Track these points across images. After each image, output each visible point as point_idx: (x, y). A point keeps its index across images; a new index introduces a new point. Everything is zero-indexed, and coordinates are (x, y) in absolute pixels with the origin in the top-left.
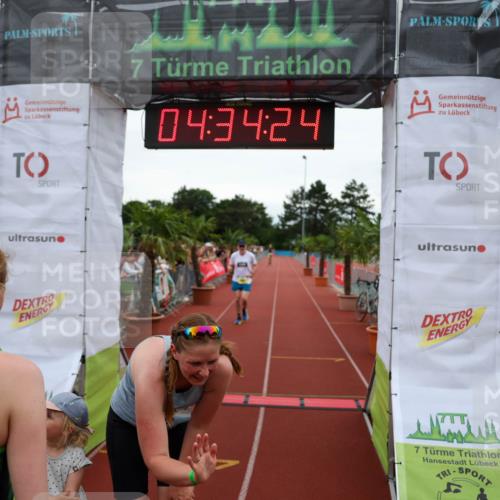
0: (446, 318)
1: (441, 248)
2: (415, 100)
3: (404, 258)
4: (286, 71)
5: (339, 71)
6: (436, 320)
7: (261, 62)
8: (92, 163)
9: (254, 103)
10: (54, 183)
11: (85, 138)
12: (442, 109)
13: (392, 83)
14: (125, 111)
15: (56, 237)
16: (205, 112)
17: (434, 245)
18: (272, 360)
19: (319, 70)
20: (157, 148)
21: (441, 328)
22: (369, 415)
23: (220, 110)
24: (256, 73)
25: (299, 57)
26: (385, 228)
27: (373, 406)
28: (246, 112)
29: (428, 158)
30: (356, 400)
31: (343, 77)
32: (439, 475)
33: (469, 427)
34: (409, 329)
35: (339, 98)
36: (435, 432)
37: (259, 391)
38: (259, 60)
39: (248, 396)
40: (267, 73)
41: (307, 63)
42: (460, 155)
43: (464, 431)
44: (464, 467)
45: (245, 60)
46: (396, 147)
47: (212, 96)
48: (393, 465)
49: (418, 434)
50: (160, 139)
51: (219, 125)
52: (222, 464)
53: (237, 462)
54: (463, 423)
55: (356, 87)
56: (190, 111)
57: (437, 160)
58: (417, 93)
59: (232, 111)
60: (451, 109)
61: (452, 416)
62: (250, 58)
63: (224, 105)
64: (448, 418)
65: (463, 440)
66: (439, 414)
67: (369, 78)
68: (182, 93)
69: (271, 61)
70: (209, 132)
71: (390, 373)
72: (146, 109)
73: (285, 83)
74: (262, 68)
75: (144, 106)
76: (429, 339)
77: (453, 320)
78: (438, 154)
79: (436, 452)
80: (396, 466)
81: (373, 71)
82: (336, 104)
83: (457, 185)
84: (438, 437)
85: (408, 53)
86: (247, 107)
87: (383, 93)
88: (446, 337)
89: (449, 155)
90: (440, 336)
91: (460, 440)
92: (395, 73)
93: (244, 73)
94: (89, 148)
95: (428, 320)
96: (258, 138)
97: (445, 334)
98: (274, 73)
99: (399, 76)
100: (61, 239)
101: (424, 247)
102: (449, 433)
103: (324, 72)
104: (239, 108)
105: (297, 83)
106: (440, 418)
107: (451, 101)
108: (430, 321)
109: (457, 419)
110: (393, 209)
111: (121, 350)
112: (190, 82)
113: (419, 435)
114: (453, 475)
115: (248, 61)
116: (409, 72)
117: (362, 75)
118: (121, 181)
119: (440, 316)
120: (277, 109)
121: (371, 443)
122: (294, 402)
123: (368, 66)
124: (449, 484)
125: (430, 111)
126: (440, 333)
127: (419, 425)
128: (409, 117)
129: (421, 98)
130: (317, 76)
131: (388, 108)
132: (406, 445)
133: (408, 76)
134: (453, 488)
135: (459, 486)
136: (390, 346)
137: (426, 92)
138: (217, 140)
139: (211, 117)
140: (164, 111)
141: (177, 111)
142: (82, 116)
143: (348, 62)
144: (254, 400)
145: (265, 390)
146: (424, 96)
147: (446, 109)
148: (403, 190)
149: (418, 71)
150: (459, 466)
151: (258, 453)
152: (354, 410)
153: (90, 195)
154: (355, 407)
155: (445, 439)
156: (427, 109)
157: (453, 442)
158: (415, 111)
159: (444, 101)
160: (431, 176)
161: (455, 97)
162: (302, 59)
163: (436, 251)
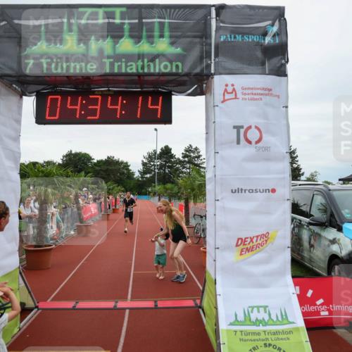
0: (252, 240)
1: (247, 191)
2: (226, 90)
3: (222, 199)
4: (137, 70)
5: (174, 70)
6: (245, 241)
7: (119, 63)
9: (115, 91)
12: (244, 96)
13: (210, 79)
14: (21, 97)
16: (80, 98)
17: (242, 190)
18: (134, 274)
19: (160, 69)
20: (45, 124)
21: (249, 247)
22: (203, 310)
23: (91, 96)
24: (116, 71)
25: (146, 60)
26: (209, 179)
27: (205, 304)
28: (110, 98)
29: (235, 130)
30: (194, 300)
31: (176, 74)
32: (251, 350)
33: (270, 315)
34: (228, 248)
35: (175, 89)
36: (248, 320)
37: (124, 298)
39: (117, 302)
40: (123, 71)
41: (152, 64)
43: (267, 318)
44: (268, 342)
45: (107, 61)
46: (214, 122)
47: (85, 87)
48: (219, 345)
49: (237, 322)
50: (47, 117)
51: (90, 107)
53: (109, 351)
54: (266, 312)
55: (186, 81)
56: (69, 98)
57: (242, 131)
58: (227, 85)
59: (100, 97)
60: (250, 96)
61: (258, 307)
62: (112, 60)
63: (93, 93)
64: (255, 309)
65: (266, 324)
66: (249, 307)
67: (194, 75)
68: (63, 85)
69: (126, 63)
70: (83, 112)
71: (215, 280)
72: (36, 95)
73: (136, 78)
74: (120, 67)
75: (35, 94)
76: (241, 254)
77: (257, 241)
78: (242, 127)
79: (248, 334)
80: (222, 346)
81: (198, 70)
82: (173, 93)
83: (256, 147)
84: (249, 323)
85: (220, 59)
86: (110, 95)
87: (205, 85)
89: (250, 127)
90: (249, 252)
92: (212, 72)
93: (108, 70)
97: (252, 251)
98: (129, 71)
99: (214, 74)
101: (235, 190)
102: (257, 320)
103: (163, 70)
104: (104, 95)
105: (146, 78)
106: (250, 309)
107: (250, 91)
108: (241, 241)
109: (262, 309)
110: (213, 165)
111: (20, 273)
113: (237, 323)
114: (261, 349)
115: (110, 62)
116: (222, 72)
117: (190, 73)
118: (19, 149)
119: (247, 238)
121: (205, 330)
122: (150, 304)
123: (194, 66)
125: (236, 98)
126: (248, 250)
127: (236, 315)
128: (223, 102)
129: (230, 89)
130: (159, 73)
131: (208, 95)
132: (228, 331)
133: (220, 74)
136: (215, 261)
137: (233, 85)
138: (89, 118)
139: (84, 102)
140: (50, 97)
141: (59, 97)
143: (180, 64)
144: (121, 304)
145: (129, 296)
146: (232, 88)
147: (247, 97)
148: (220, 152)
149: (227, 71)
150: (264, 342)
151: (124, 344)
152: (192, 307)
154: (193, 305)
155: (254, 324)
156: (234, 97)
157: (259, 326)
158: (226, 98)
159: (245, 91)
160: (238, 142)
161: (252, 89)
162: (148, 62)
163: (243, 193)
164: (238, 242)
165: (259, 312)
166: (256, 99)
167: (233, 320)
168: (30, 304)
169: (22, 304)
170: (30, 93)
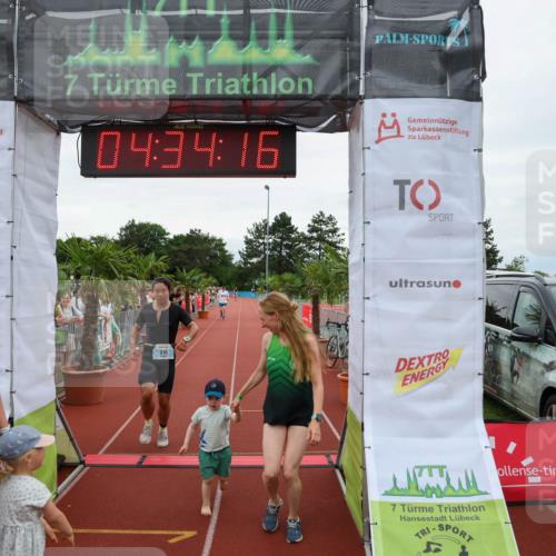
0: (421, 363)
1: (414, 285)
2: (382, 123)
3: (374, 296)
4: (242, 90)
5: (300, 91)
6: (411, 363)
7: (214, 80)
8: (19, 194)
9: (206, 125)
11: (10, 164)
12: (411, 133)
13: (358, 104)
14: (58, 134)
16: (150, 136)
17: (406, 282)
19: (277, 89)
20: (95, 177)
21: (416, 372)
22: (342, 471)
23: (168, 133)
24: (208, 92)
25: (255, 75)
26: (354, 264)
27: (345, 461)
28: (197, 135)
29: (397, 187)
30: (328, 456)
31: (304, 97)
32: (417, 535)
33: (448, 480)
34: (382, 374)
35: (301, 120)
36: (413, 487)
38: (210, 78)
40: (220, 92)
41: (265, 82)
42: (432, 183)
43: (443, 485)
44: (444, 523)
45: (195, 77)
46: (363, 174)
48: (368, 526)
49: (395, 490)
50: (99, 166)
51: (166, 150)
52: (178, 535)
53: (194, 533)
54: (442, 476)
55: (319, 108)
56: (134, 135)
57: (408, 189)
58: (384, 115)
59: (181, 134)
60: (422, 133)
61: (430, 468)
62: (201, 75)
63: (172, 127)
64: (425, 471)
65: (442, 495)
66: (417, 467)
67: (332, 99)
69: (224, 79)
70: (155, 158)
71: (363, 424)
72: (82, 131)
73: (240, 103)
74: (214, 86)
75: (80, 129)
76: (404, 384)
77: (429, 364)
78: (408, 182)
79: (413, 509)
80: (372, 527)
81: (337, 91)
82: (298, 127)
83: (430, 215)
84: (416, 493)
85: (375, 72)
86: (197, 130)
87: (348, 116)
88: (422, 382)
89: (421, 183)
90: (416, 380)
92: (361, 93)
93: (195, 91)
94: (15, 176)
95: (402, 363)
96: (211, 164)
97: (421, 378)
98: (229, 92)
99: (365, 97)
101: (396, 283)
102: (428, 487)
103: (284, 91)
104: (188, 131)
105: (255, 103)
106: (417, 471)
107: (421, 125)
108: (403, 364)
109: (435, 471)
110: (361, 242)
111: (58, 410)
113: (396, 492)
114: (433, 533)
115: (199, 78)
116: (377, 93)
117: (325, 96)
118: (55, 215)
119: (414, 359)
121: (345, 502)
123: (331, 86)
124: (429, 544)
125: (399, 135)
126: (415, 378)
127: (395, 480)
128: (377, 142)
129: (389, 121)
130: (276, 96)
131: (353, 131)
132: (381, 503)
133: (374, 97)
134: (433, 547)
135: (440, 545)
136: (362, 393)
137: (394, 115)
138: (164, 167)
139: (157, 141)
140: (103, 134)
141: (118, 134)
142: (7, 139)
143: (309, 81)
146: (392, 120)
147: (416, 133)
148: (372, 222)
149: (385, 93)
150: (439, 522)
151: (218, 521)
152: (324, 466)
153: (17, 230)
154: (326, 463)
155: (424, 494)
156: (396, 134)
157: (431, 497)
158: (383, 135)
159: (413, 125)
160: (402, 205)
161: (425, 120)
162: (259, 77)
163: (409, 288)
164: (399, 365)
165: (431, 475)
166: (431, 138)
167: (392, 485)
168: (72, 457)
169: (61, 458)
170: (72, 127)
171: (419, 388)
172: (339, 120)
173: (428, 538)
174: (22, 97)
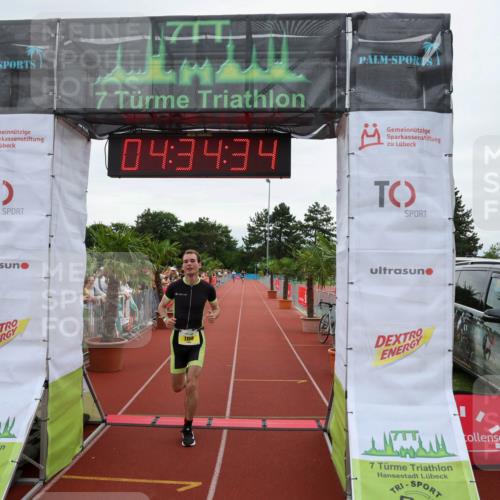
0: (398, 340)
1: (392, 272)
2: (365, 132)
3: (358, 281)
4: (244, 104)
5: (294, 105)
6: (389, 340)
7: (220, 96)
8: (56, 192)
9: (214, 133)
10: (19, 211)
11: (49, 167)
12: (390, 141)
13: (344, 116)
14: (89, 140)
15: (20, 263)
16: (167, 142)
17: (385, 269)
18: (235, 382)
19: (275, 104)
20: (120, 177)
21: (393, 348)
22: (329, 435)
23: (182, 140)
24: (216, 106)
25: (256, 92)
26: (340, 253)
27: (332, 426)
28: (206, 142)
29: (378, 187)
30: (317, 421)
31: (298, 110)
32: (392, 489)
33: (420, 443)
35: (296, 129)
36: (389, 448)
37: (221, 413)
38: (218, 94)
39: (210, 419)
40: (226, 106)
41: (264, 97)
42: (408, 184)
43: (416, 447)
44: (416, 480)
45: (205, 93)
46: (349, 176)
47: (174, 127)
48: (349, 480)
49: (373, 451)
50: (124, 168)
51: (180, 154)
52: (185, 485)
53: (200, 483)
54: (414, 439)
55: (311, 119)
56: (153, 142)
57: (387, 189)
58: (366, 126)
59: (193, 140)
60: (400, 141)
61: (404, 433)
62: (210, 92)
63: (185, 135)
64: (400, 436)
65: (415, 455)
66: (392, 432)
67: (322, 112)
68: (144, 124)
69: (229, 95)
70: (170, 162)
71: (346, 392)
72: (109, 138)
73: (243, 115)
74: (221, 101)
75: (108, 136)
76: (382, 358)
77: (404, 341)
78: (387, 183)
79: (389, 467)
80: (352, 482)
81: (327, 104)
82: (293, 135)
83: (406, 212)
85: (359, 88)
86: (207, 138)
87: (336, 125)
89: (398, 184)
90: (393, 355)
91: (412, 454)
92: (347, 106)
93: (204, 105)
94: (53, 176)
95: (381, 340)
96: (218, 167)
97: (398, 354)
98: (233, 106)
99: (350, 110)
100: (25, 266)
101: (376, 270)
102: (402, 448)
103: (280, 105)
104: (199, 138)
105: (256, 115)
106: (393, 435)
107: (398, 134)
108: (383, 340)
109: (409, 436)
110: (346, 234)
111: (85, 375)
112: (152, 114)
113: (374, 452)
114: (406, 489)
115: (208, 95)
116: (361, 106)
117: (316, 109)
118: (86, 210)
119: (392, 336)
120: (236, 140)
121: (331, 461)
122: (257, 423)
123: (322, 99)
124: (402, 498)
126: (392, 353)
127: (373, 442)
128: (360, 149)
129: (371, 131)
130: (273, 109)
131: (341, 138)
132: (361, 462)
133: (358, 110)
135: (411, 499)
136: (346, 366)
137: (375, 125)
138: (178, 169)
139: (172, 147)
140: (127, 141)
141: (139, 141)
142: (47, 146)
143: (302, 96)
144: (216, 422)
145: (228, 412)
146: (374, 129)
147: (394, 141)
148: (356, 217)
149: (367, 106)
150: (412, 480)
151: (220, 474)
152: (315, 430)
153: (54, 222)
154: (316, 427)
155: (398, 454)
156: (376, 141)
157: (405, 456)
158: (366, 142)
159: (392, 134)
160: (382, 203)
161: (402, 130)
162: (259, 93)
163: (387, 274)
164: (378, 342)
165: (405, 439)
166: (408, 145)
167: (369, 447)
168: (95, 416)
169: (86, 417)
170: (100, 135)
171: (396, 361)
172: (328, 128)
173: (402, 492)
174: (60, 112)
